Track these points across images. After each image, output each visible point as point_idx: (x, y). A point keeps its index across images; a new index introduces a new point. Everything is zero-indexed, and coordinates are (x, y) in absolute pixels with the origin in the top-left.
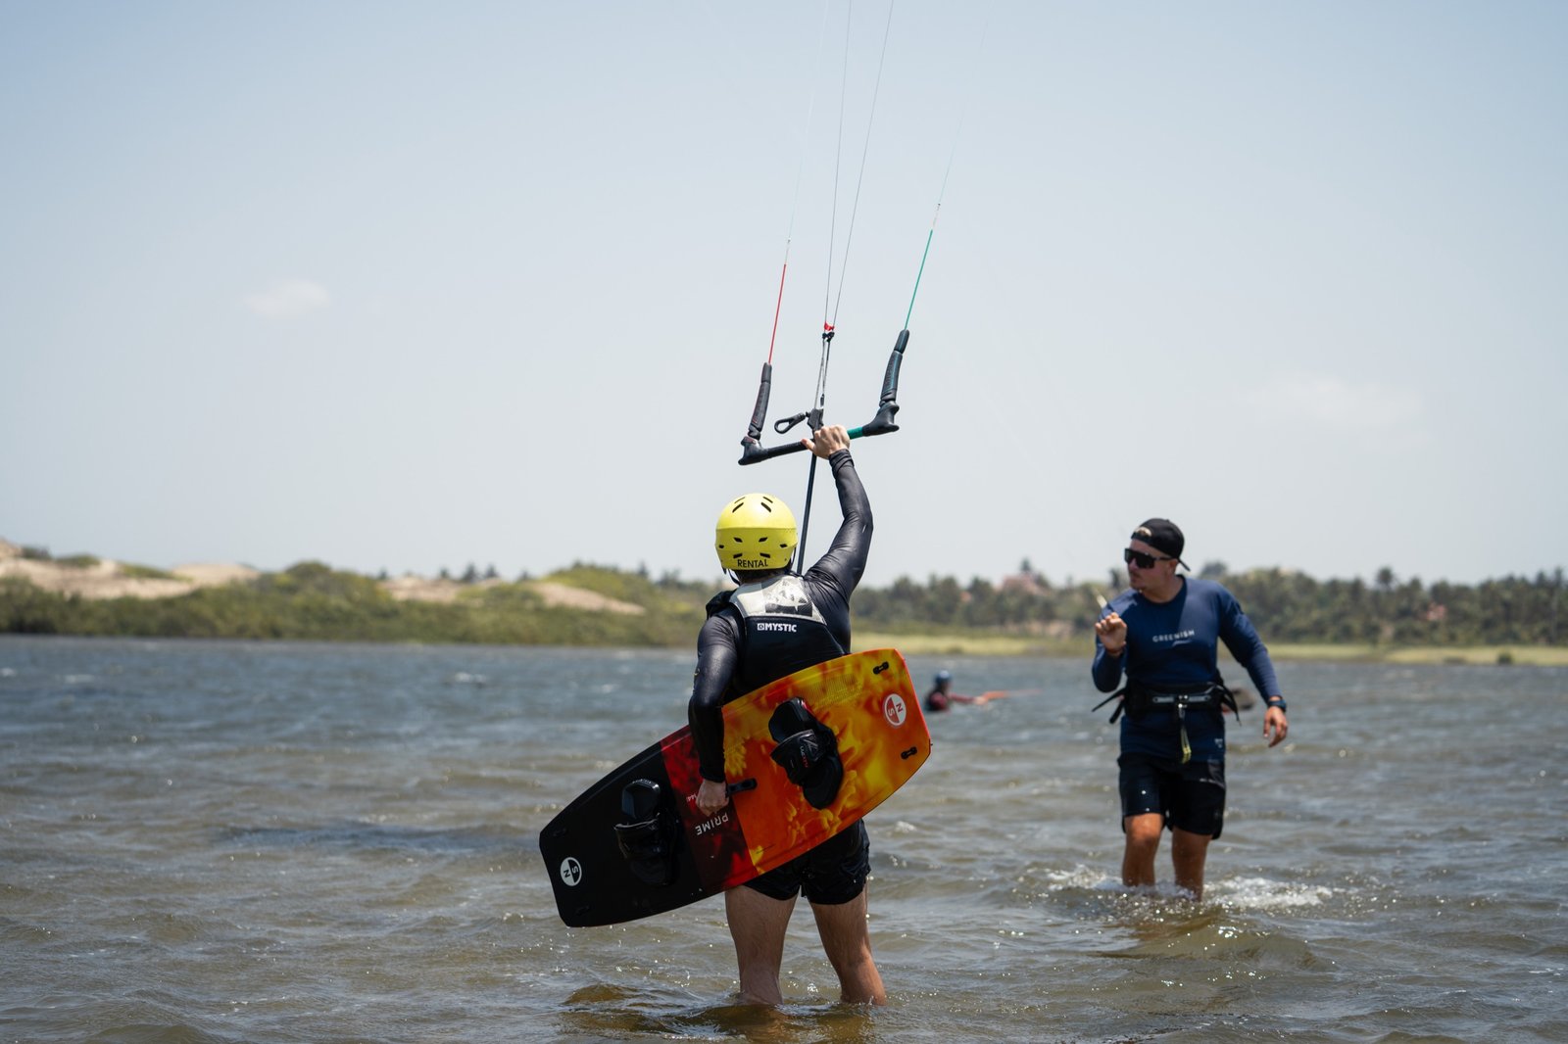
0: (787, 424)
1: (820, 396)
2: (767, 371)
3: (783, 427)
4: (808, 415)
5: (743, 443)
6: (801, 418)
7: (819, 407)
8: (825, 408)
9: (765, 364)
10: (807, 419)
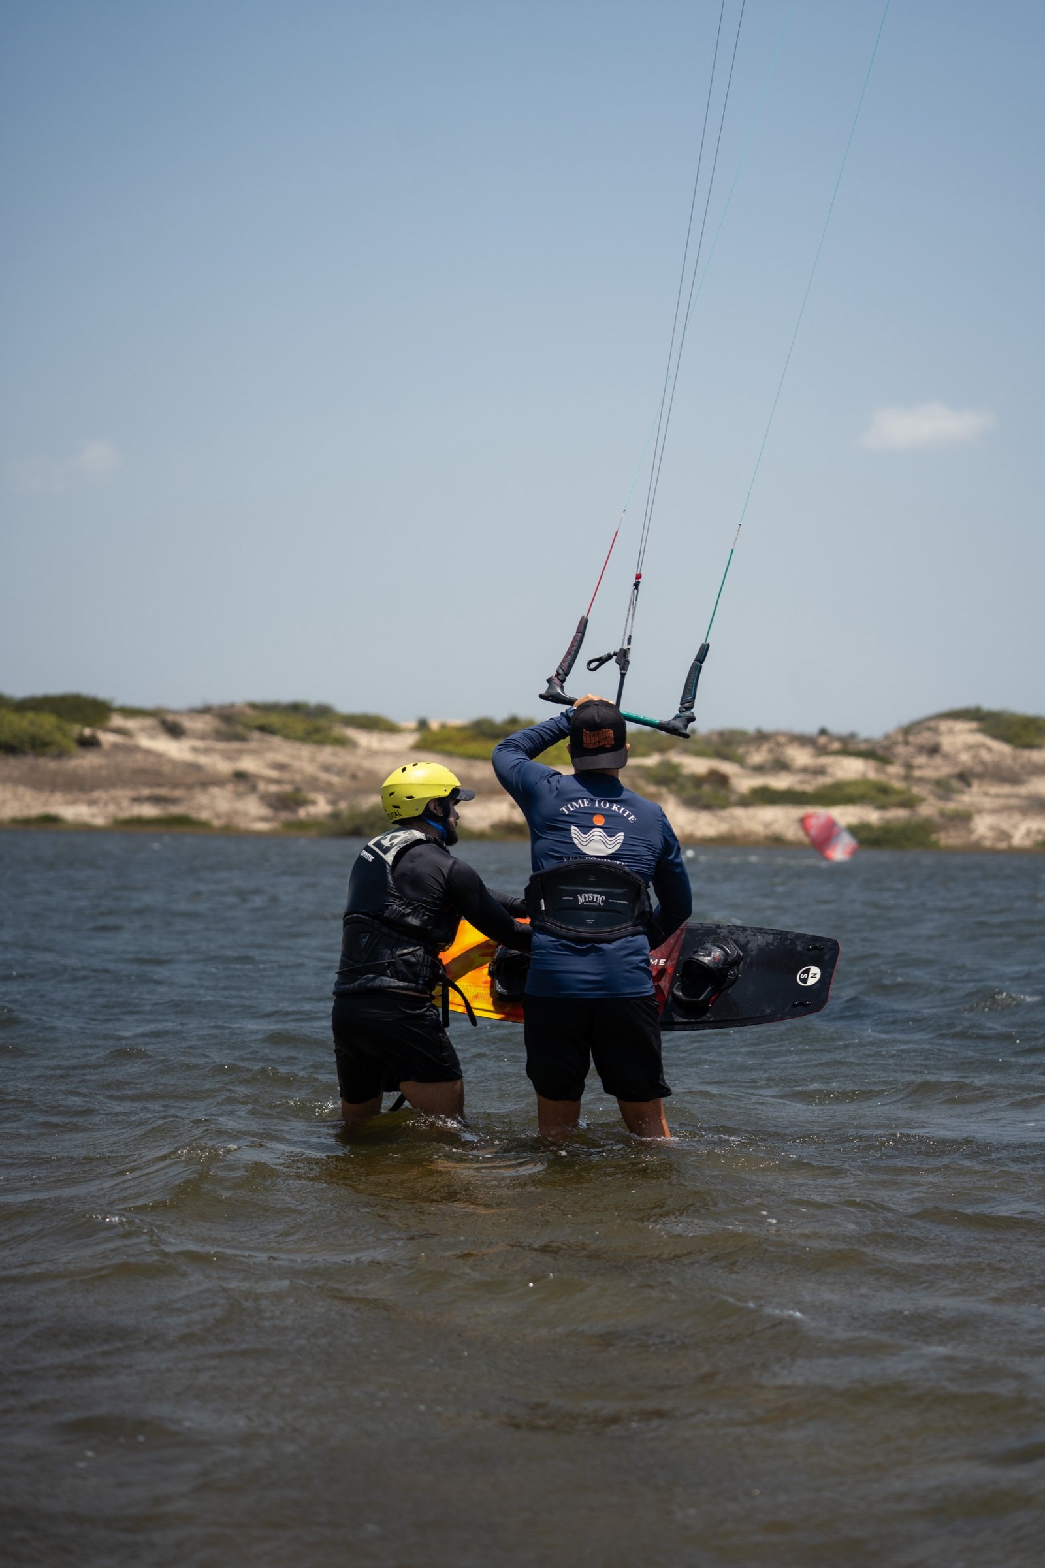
0: (597, 663)
1: (627, 637)
2: (584, 624)
3: (593, 665)
4: (615, 654)
5: (549, 681)
6: (609, 657)
7: (626, 647)
8: (631, 647)
9: (583, 617)
10: (615, 657)
